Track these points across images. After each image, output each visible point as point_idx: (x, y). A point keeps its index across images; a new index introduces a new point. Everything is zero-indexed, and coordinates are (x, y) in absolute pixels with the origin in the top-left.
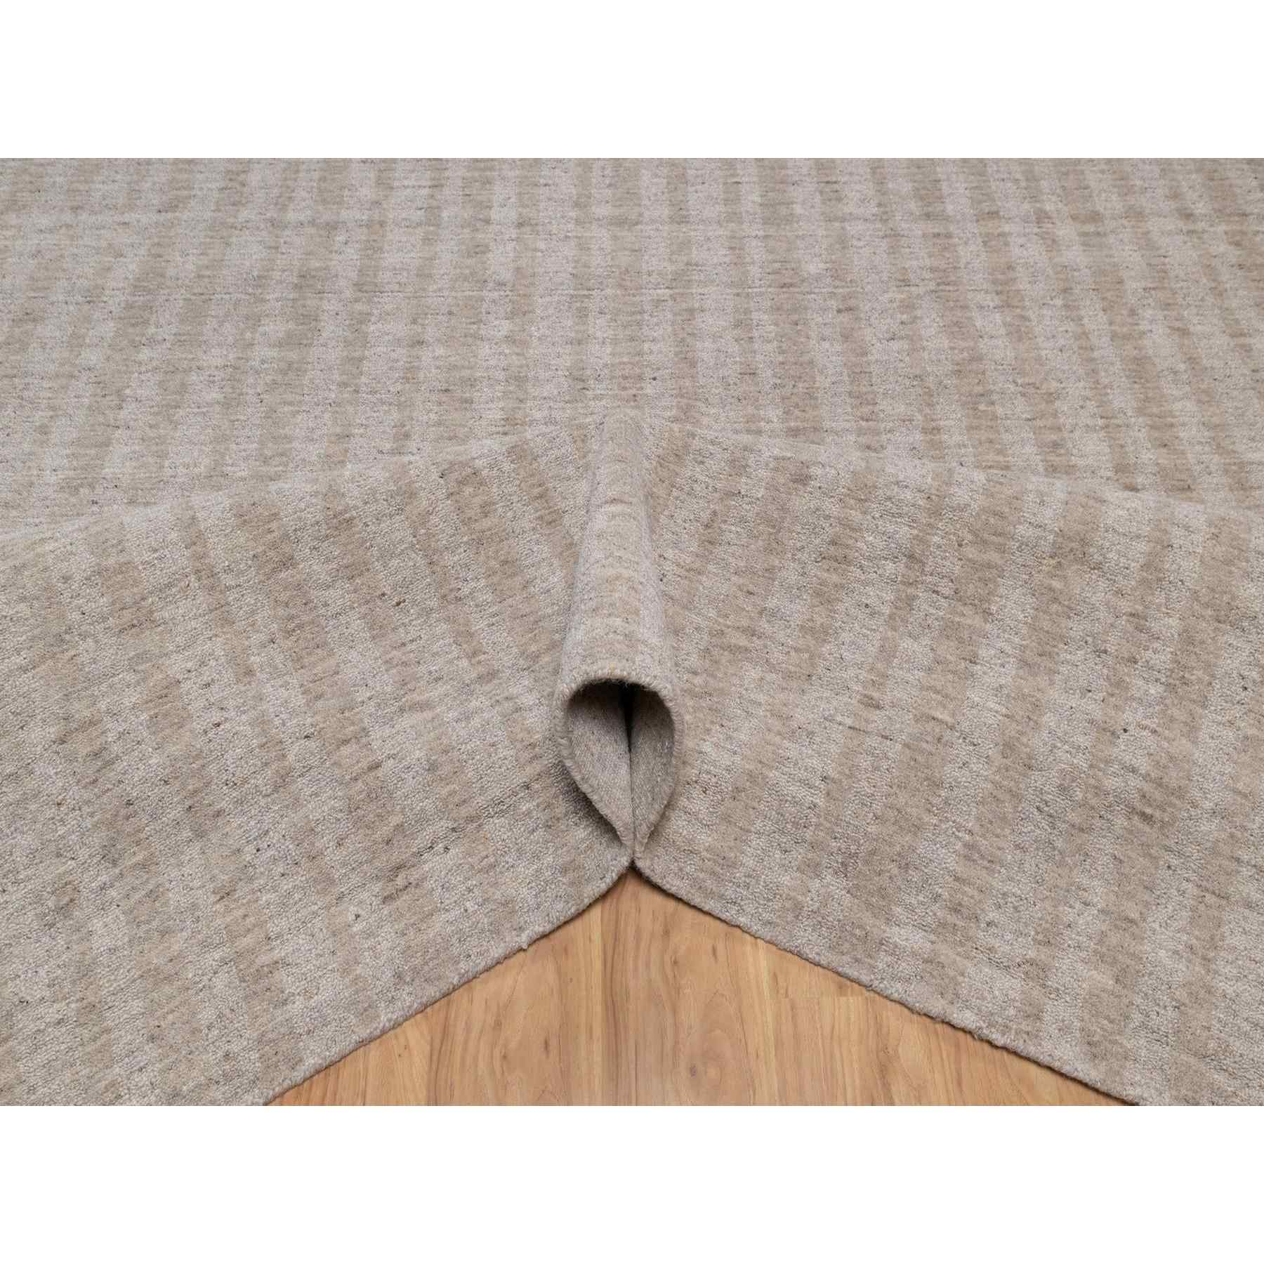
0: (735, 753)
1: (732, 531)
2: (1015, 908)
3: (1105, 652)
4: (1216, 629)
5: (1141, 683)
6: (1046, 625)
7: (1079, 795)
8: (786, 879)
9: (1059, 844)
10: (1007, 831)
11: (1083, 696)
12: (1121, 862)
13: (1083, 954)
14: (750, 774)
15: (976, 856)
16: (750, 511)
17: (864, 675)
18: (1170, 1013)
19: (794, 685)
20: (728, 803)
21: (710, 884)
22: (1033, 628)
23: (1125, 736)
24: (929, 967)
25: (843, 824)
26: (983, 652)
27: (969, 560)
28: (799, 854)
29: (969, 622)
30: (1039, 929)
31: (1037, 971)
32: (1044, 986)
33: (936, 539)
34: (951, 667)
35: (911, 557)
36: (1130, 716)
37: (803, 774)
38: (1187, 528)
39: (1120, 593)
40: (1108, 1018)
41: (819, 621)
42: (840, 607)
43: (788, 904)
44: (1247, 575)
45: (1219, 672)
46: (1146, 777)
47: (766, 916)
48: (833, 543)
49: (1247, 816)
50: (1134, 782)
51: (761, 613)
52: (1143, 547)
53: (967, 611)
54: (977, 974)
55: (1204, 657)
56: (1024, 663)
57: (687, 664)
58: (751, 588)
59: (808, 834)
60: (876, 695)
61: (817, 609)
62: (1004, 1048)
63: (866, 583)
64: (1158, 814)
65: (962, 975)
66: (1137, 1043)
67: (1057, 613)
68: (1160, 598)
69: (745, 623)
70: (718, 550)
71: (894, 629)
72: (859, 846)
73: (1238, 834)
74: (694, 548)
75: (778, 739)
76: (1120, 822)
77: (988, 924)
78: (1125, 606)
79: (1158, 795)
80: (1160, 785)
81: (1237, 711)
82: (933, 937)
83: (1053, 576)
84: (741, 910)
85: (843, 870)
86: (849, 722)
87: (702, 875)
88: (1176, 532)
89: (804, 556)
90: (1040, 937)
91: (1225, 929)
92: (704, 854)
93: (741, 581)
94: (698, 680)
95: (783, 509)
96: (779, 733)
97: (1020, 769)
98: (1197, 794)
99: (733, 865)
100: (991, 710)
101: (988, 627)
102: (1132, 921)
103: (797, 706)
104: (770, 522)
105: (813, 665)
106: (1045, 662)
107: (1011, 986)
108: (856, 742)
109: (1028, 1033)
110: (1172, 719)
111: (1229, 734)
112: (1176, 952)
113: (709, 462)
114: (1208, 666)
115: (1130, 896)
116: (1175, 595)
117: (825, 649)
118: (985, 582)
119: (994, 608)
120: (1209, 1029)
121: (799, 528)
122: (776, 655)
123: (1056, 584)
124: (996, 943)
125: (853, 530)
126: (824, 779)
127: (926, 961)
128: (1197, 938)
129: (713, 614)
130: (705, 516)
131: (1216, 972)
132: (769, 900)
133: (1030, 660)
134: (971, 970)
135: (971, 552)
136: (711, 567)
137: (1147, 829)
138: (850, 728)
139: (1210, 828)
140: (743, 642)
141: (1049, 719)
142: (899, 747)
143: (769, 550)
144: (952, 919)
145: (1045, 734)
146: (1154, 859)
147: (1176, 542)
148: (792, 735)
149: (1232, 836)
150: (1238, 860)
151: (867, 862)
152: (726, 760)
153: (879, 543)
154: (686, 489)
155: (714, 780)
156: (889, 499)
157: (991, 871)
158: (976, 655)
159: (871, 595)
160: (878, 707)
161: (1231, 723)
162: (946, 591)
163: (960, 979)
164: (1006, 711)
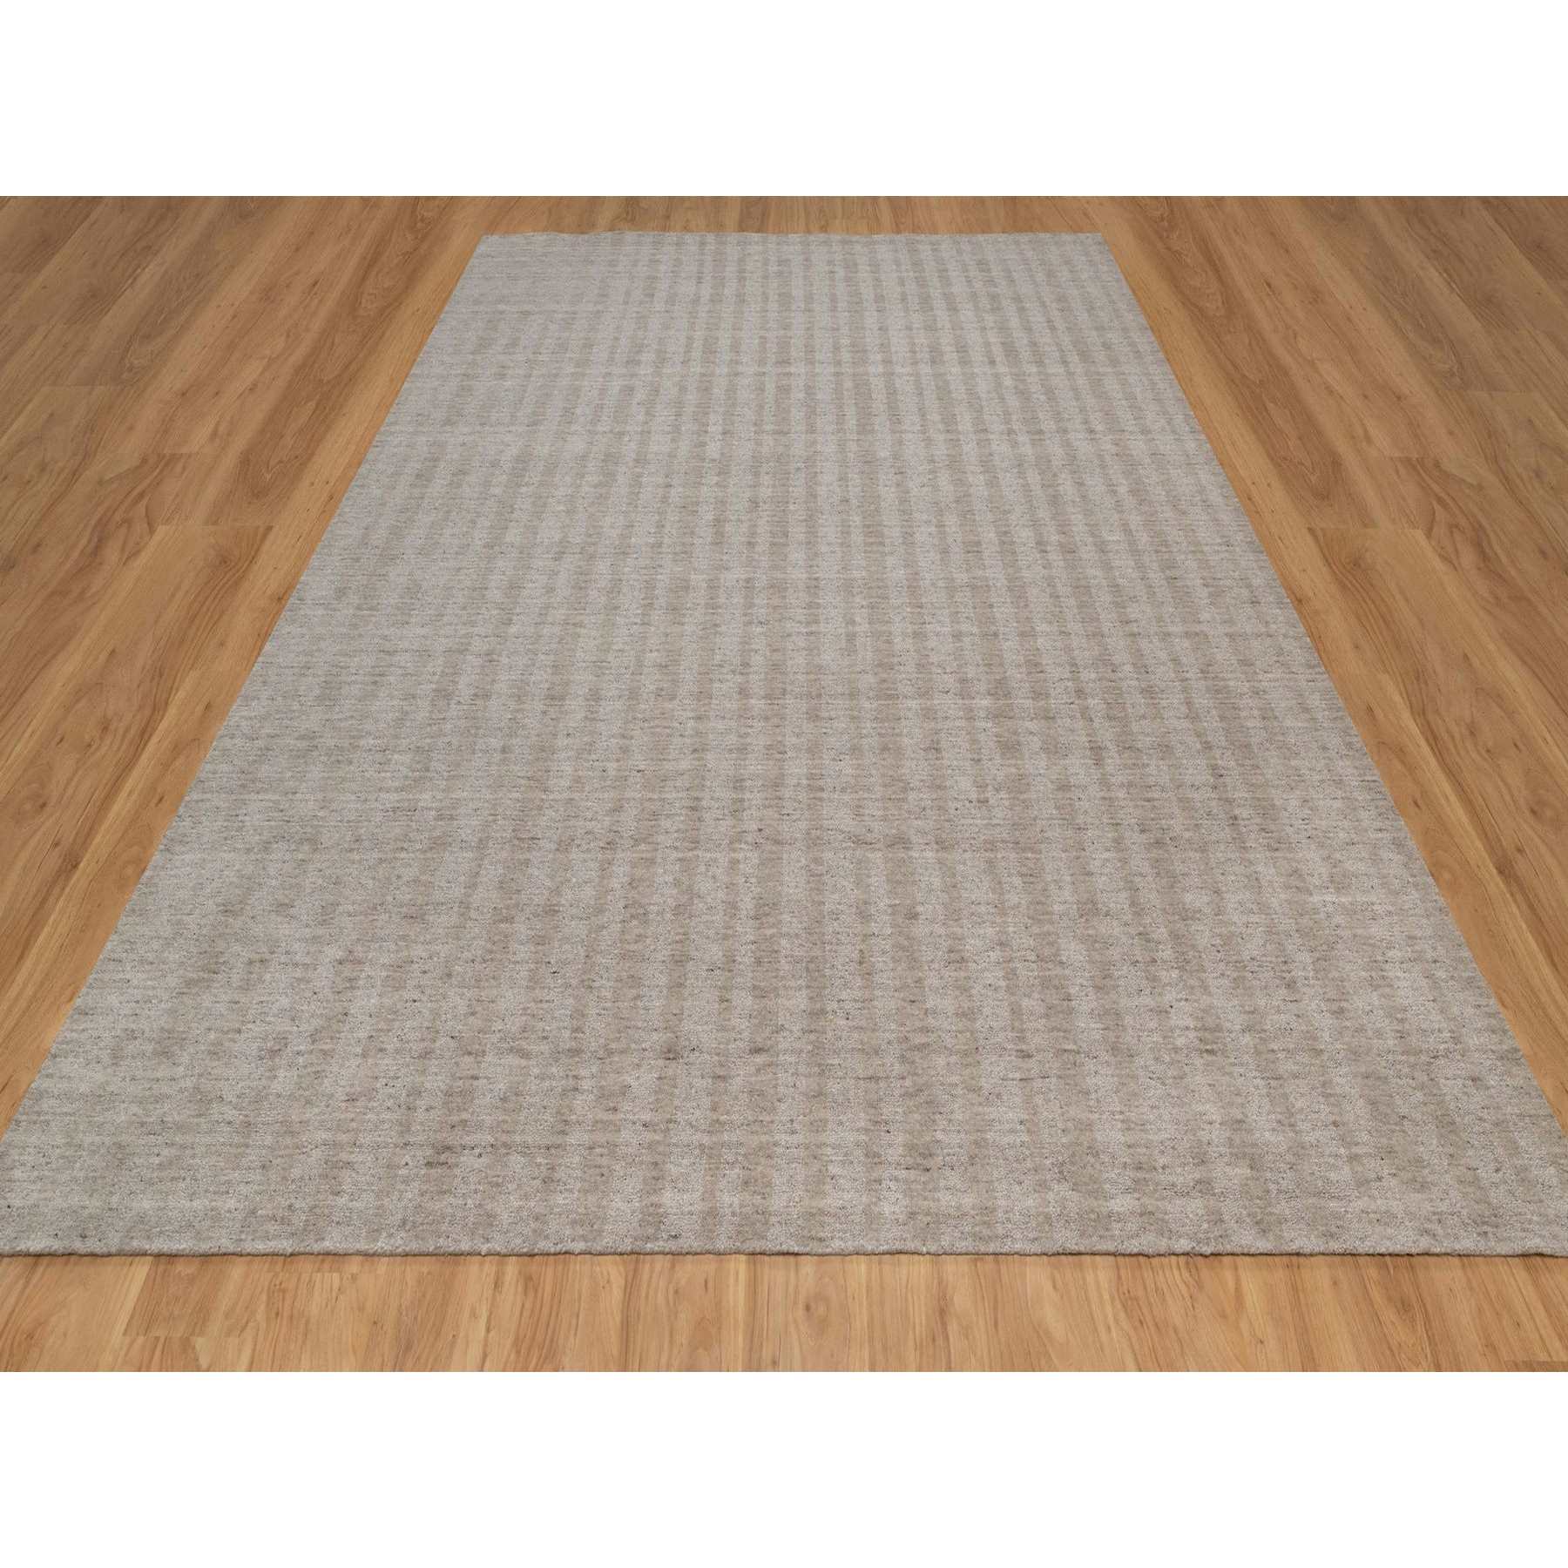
0: (959, 1132)
1: (879, 961)
2: (1173, 1148)
4: (1186, 925)
5: (1165, 973)
6: (1098, 957)
7: (1167, 1059)
8: (1030, 1202)
9: (1174, 1093)
10: (1141, 1101)
11: (1139, 996)
12: (1214, 1085)
13: (1226, 1159)
14: (976, 1143)
15: (1133, 1126)
16: (886, 944)
17: (1010, 1035)
18: (1289, 1174)
19: (971, 1060)
20: (970, 1169)
21: (986, 1232)
22: (1092, 962)
23: (1173, 1010)
24: (1145, 1218)
25: (1046, 1146)
26: (1072, 991)
27: (1036, 934)
28: (1029, 1181)
29: (1055, 973)
30: (1193, 1155)
31: (1204, 1186)
32: (1214, 1195)
33: (1011, 929)
34: (1059, 1009)
35: (1001, 944)
36: (1170, 996)
37: (1007, 1127)
38: (1141, 875)
39: (1126, 924)
40: (1258, 1198)
41: (965, 1006)
42: (974, 992)
43: (1041, 1219)
44: (1184, 890)
45: (1201, 948)
46: (1195, 1029)
47: (1031, 1236)
48: (951, 951)
49: (1261, 1023)
50: (1192, 1035)
52: (1124, 895)
53: (1050, 965)
54: (1174, 1207)
55: (1189, 943)
56: (1098, 988)
57: (894, 1073)
58: (911, 998)
59: (1029, 1164)
60: (1024, 1047)
61: (960, 999)
62: (1212, 1254)
63: (983, 971)
64: (1215, 1046)
65: (1166, 1213)
66: (1283, 1208)
67: (1101, 949)
68: (1148, 920)
69: (918, 1024)
70: (877, 978)
71: (1013, 994)
72: (1063, 1154)
73: (1263, 1035)
74: (859, 982)
75: (980, 1109)
76: (1198, 1062)
77: (1163, 1168)
78: (1133, 931)
79: (1207, 1035)
80: (1206, 1029)
81: (1222, 966)
82: (1136, 1195)
83: (1087, 928)
84: (1014, 1240)
85: (1063, 1178)
86: (1018, 1075)
87: (977, 1229)
88: (1137, 879)
89: (936, 966)
90: (1196, 1161)
91: (1291, 1099)
92: (972, 1212)
93: (902, 995)
94: (908, 1083)
95: (908, 938)
96: (980, 1104)
97: (1127, 1059)
98: (1228, 1025)
99: (994, 1210)
100: (1093, 1029)
101: (1067, 972)
102: (1241, 1121)
103: (980, 1077)
104: (903, 949)
105: (976, 1040)
106: (1109, 982)
107: (1196, 1206)
108: (1028, 1089)
109: (1221, 1237)
110: (1192, 988)
111: (1225, 981)
112: (1274, 1130)
113: (842, 917)
114: (1193, 946)
115: (1231, 1104)
116: (1155, 915)
117: (978, 1024)
118: (1051, 944)
119: (1064, 959)
120: (1313, 1173)
121: (924, 948)
122: (949, 1042)
123: (1091, 932)
124: (1172, 1179)
125: (959, 940)
126: (1021, 1123)
127: (1141, 1215)
128: (1281, 1113)
129: (893, 1026)
130: (856, 956)
131: (1301, 1131)
132: (1027, 1223)
133: (1100, 985)
134: (1169, 1208)
135: (1035, 930)
136: (877, 993)
137: (1214, 1058)
138: (1021, 1080)
139: (1247, 1039)
140: (924, 1040)
141: (1128, 1020)
142: (1054, 1080)
143: (911, 968)
144: (1140, 1175)
145: (1130, 1030)
146: (1230, 1074)
147: (1140, 886)
148: (987, 1102)
149: (1261, 1038)
150: (1273, 1051)
151: (1073, 1164)
152: (955, 1139)
153: (979, 943)
154: (834, 940)
155: (955, 1158)
156: (973, 914)
157: (1146, 1131)
158: (1069, 995)
159: (989, 977)
160: (1029, 1056)
161: (1223, 975)
162: (1032, 958)
163: (1167, 1217)
164: (1102, 1026)
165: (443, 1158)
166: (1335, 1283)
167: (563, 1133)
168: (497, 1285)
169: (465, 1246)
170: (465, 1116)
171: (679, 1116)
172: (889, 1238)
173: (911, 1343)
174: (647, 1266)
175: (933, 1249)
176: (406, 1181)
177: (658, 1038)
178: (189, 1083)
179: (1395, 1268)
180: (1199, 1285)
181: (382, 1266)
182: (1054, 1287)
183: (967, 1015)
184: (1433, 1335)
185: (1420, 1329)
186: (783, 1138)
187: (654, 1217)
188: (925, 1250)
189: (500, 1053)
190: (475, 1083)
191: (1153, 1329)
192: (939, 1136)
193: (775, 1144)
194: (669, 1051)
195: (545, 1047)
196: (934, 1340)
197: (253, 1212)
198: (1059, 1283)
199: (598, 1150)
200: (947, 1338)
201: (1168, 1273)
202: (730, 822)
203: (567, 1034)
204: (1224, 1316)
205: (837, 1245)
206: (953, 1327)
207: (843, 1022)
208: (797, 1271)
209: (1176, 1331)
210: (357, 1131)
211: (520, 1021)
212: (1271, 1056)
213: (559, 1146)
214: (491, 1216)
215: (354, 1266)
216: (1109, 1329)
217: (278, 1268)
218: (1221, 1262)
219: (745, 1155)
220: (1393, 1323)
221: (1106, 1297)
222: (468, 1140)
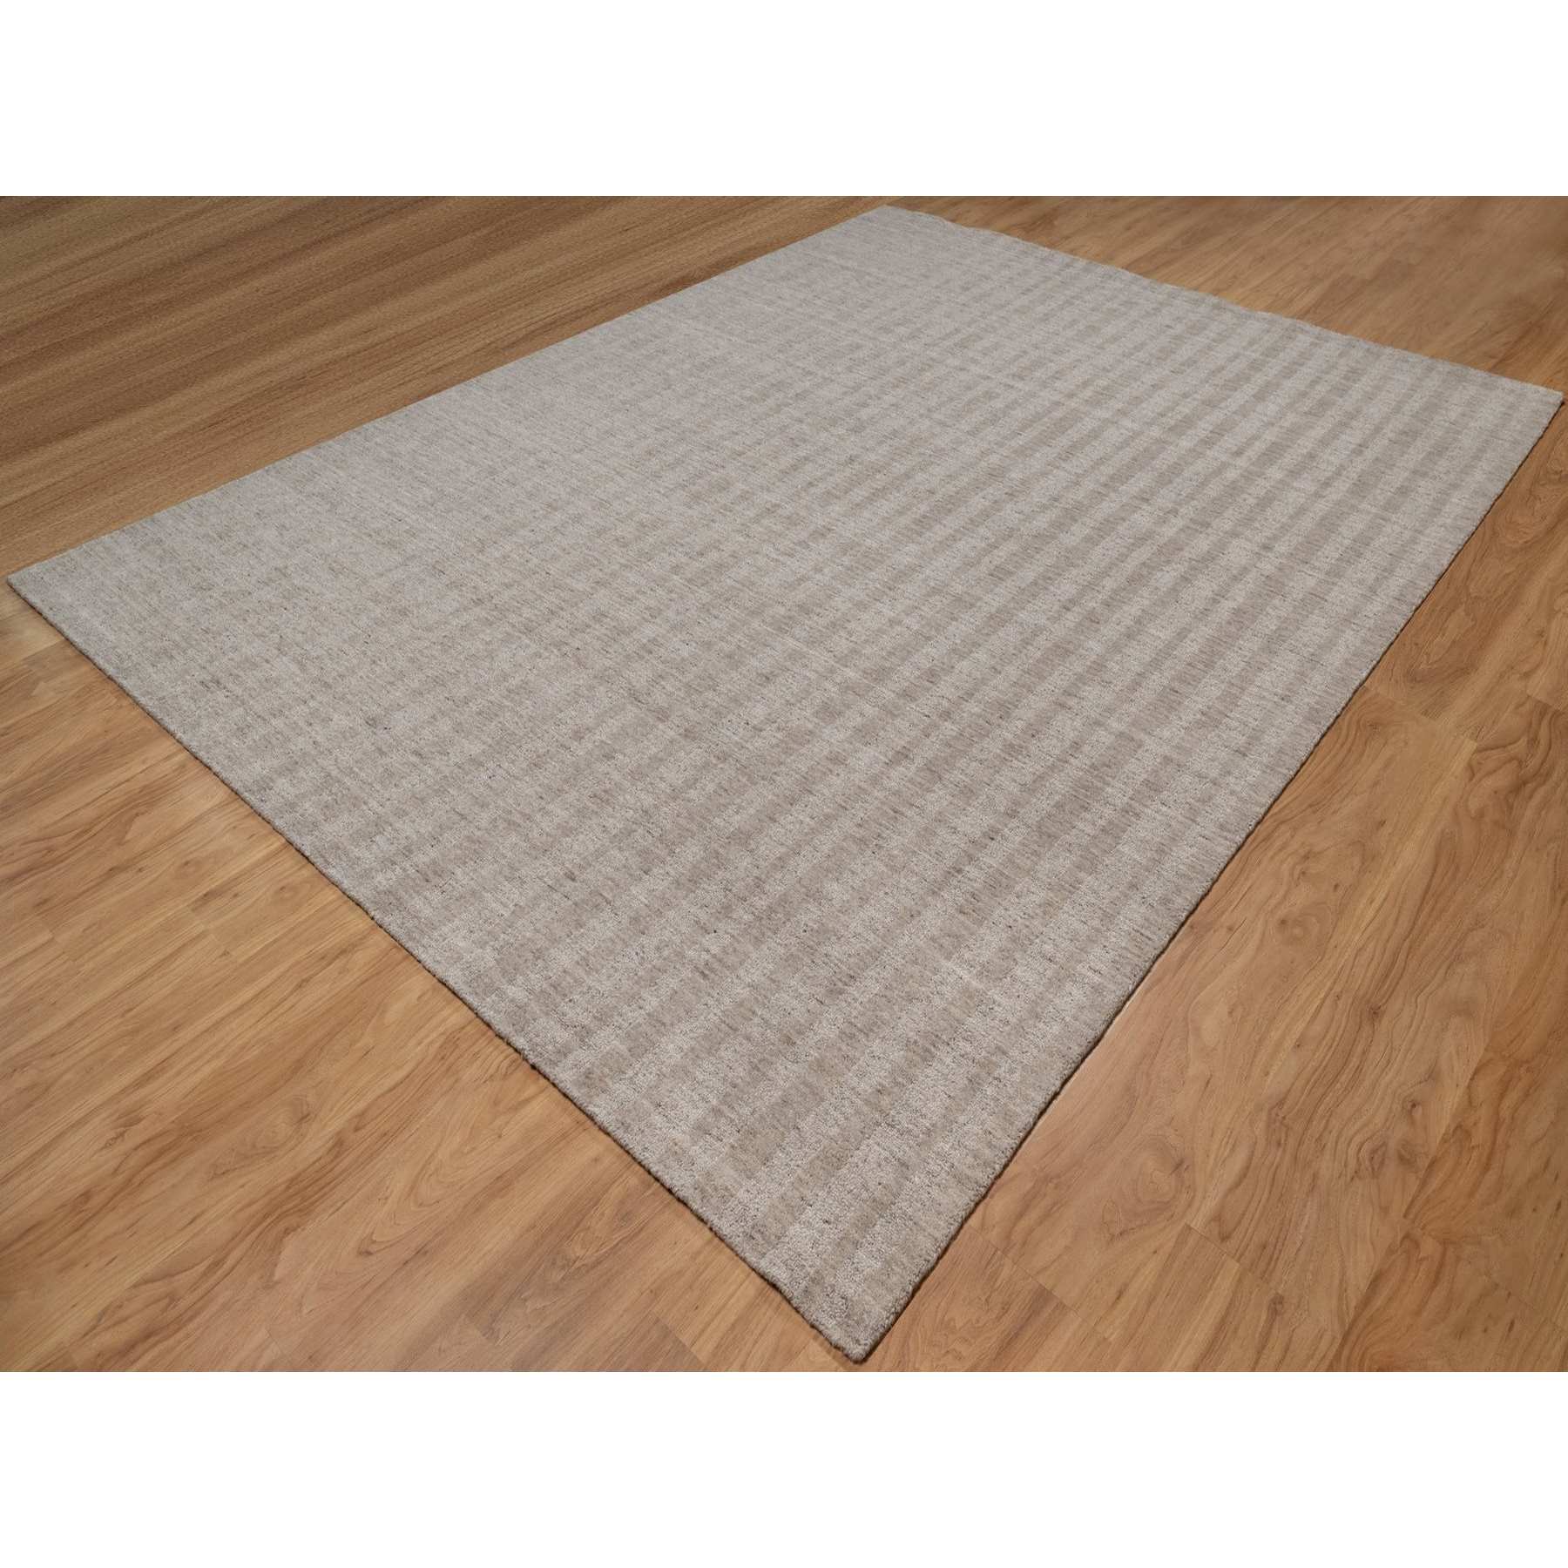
1: (552, 764)
3: (730, 890)
4: (804, 899)
5: (741, 911)
6: (703, 867)
7: (666, 954)
11: (701, 907)
15: (584, 964)
16: (568, 758)
17: (578, 860)
19: (534, 853)
21: (416, 935)
22: (694, 867)
23: (714, 934)
26: (655, 870)
27: (679, 824)
29: (658, 852)
33: (666, 809)
34: (632, 872)
35: (646, 812)
36: (724, 925)
37: (505, 900)
39: (756, 866)
41: (571, 824)
42: (589, 822)
45: (794, 919)
46: (714, 956)
48: (605, 791)
50: (705, 956)
51: (540, 810)
52: (782, 849)
54: (544, 1023)
55: (789, 910)
56: (677, 883)
57: (478, 823)
58: (544, 796)
60: (576, 873)
61: (574, 819)
63: (611, 816)
64: (712, 975)
67: (713, 864)
68: (779, 876)
69: (528, 812)
70: (537, 771)
71: (612, 843)
73: (761, 999)
74: (524, 766)
75: (502, 879)
76: (686, 973)
77: (570, 1001)
78: (756, 873)
79: (717, 965)
80: (721, 962)
81: (793, 940)
82: (531, 997)
83: (722, 847)
86: (550, 883)
87: (414, 929)
89: (584, 792)
92: (422, 920)
93: (540, 790)
94: (478, 833)
95: (589, 766)
96: (506, 877)
97: (637, 932)
98: (743, 973)
99: (436, 929)
100: (639, 900)
101: (668, 858)
102: (664, 1024)
103: (526, 865)
104: (577, 769)
105: (552, 846)
106: (690, 885)
108: (546, 894)
110: (749, 934)
111: (781, 951)
114: (789, 915)
115: (672, 1011)
116: (788, 876)
117: (565, 840)
118: (681, 837)
119: (677, 850)
121: (591, 778)
122: (534, 834)
123: (722, 851)
125: (621, 790)
126: (516, 905)
130: (541, 751)
133: (681, 882)
134: (542, 1020)
135: (682, 821)
136: (527, 778)
137: (702, 980)
138: (549, 885)
139: (744, 991)
140: (520, 821)
142: (570, 903)
143: (566, 781)
144: (550, 990)
145: (663, 920)
152: (465, 881)
153: (632, 801)
155: (451, 889)
156: (651, 784)
157: (588, 973)
158: (650, 870)
159: (610, 822)
160: (573, 880)
161: (786, 945)
162: (656, 834)
164: (647, 902)
165: (210, 684)
166: (596, 1160)
167: (274, 716)
168: (168, 758)
169: (172, 728)
170: (241, 673)
171: (336, 752)
172: (361, 893)
173: (308, 950)
174: (237, 806)
175: (378, 916)
176: (185, 682)
177: (375, 710)
178: (155, 577)
179: (653, 1194)
180: (505, 1076)
181: (136, 712)
182: (420, 997)
183: (567, 831)
184: (620, 1249)
185: (617, 1237)
186: (373, 804)
187: (265, 786)
188: (373, 913)
189: (294, 660)
190: (265, 664)
191: (444, 1068)
192: (458, 871)
193: (365, 803)
194: (373, 719)
195: (316, 673)
196: (323, 958)
197: (115, 648)
198: (425, 998)
199: (279, 736)
200: (330, 964)
201: (496, 1053)
202: (566, 633)
203: (334, 674)
204: (496, 1103)
205: (331, 872)
206: (338, 964)
207: (485, 777)
208: (299, 869)
209: (456, 1081)
210: (192, 646)
211: (321, 652)
212: (749, 1014)
213: (265, 720)
214: (199, 725)
215: (125, 702)
216: (419, 1043)
217: (100, 679)
218: (538, 1079)
219: (343, 795)
220: (603, 1214)
221: (441, 1029)
222: (230, 686)
